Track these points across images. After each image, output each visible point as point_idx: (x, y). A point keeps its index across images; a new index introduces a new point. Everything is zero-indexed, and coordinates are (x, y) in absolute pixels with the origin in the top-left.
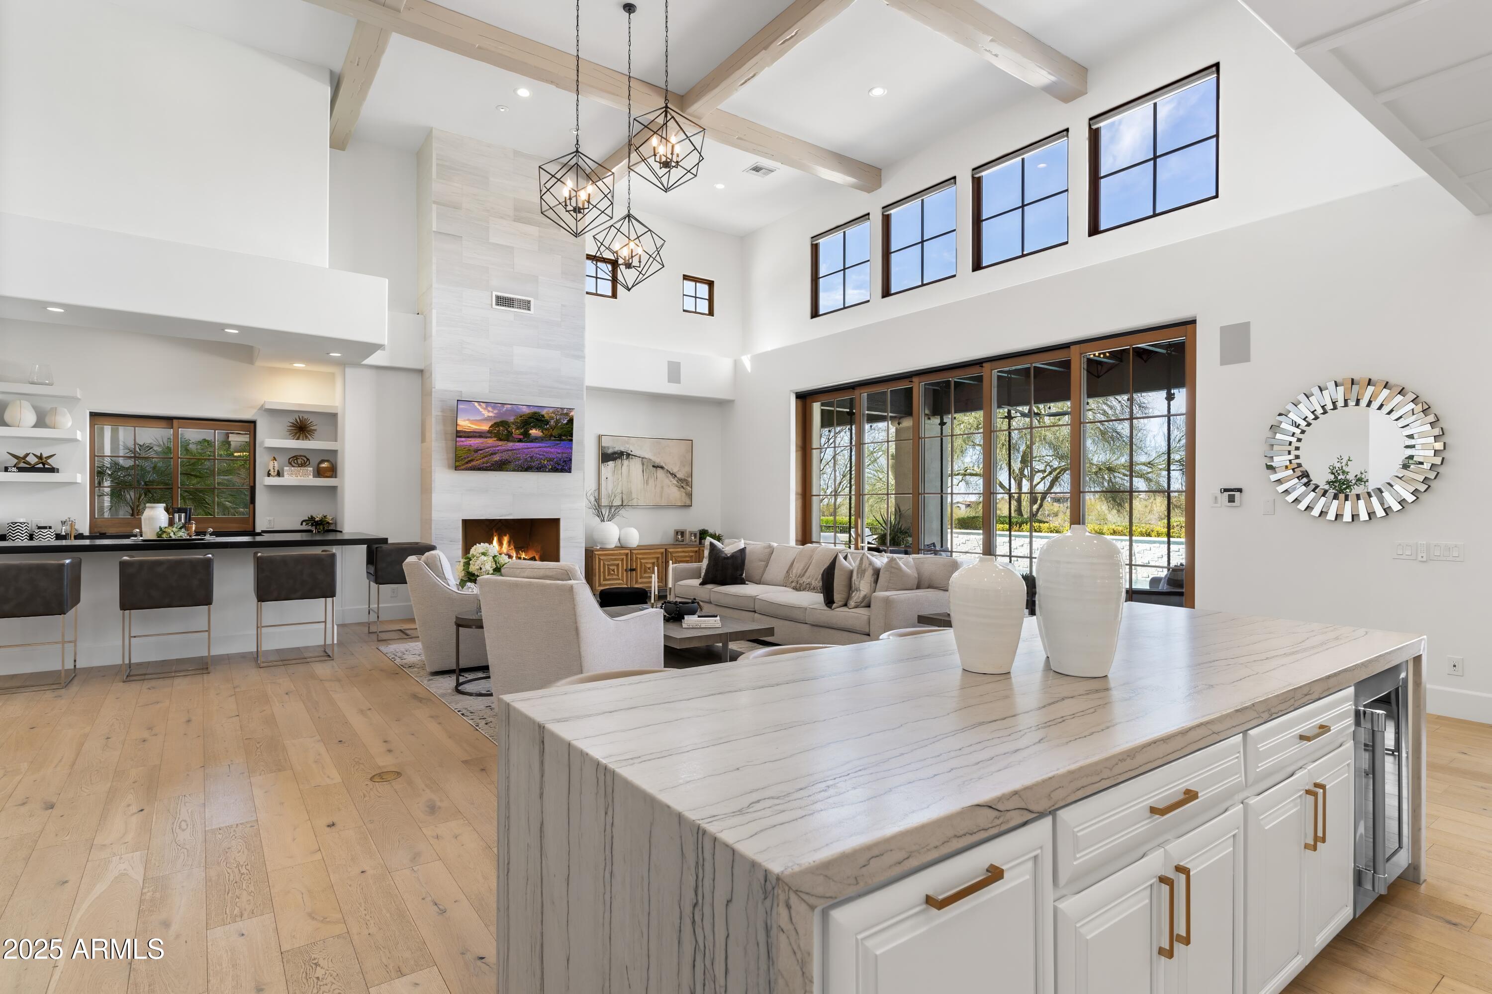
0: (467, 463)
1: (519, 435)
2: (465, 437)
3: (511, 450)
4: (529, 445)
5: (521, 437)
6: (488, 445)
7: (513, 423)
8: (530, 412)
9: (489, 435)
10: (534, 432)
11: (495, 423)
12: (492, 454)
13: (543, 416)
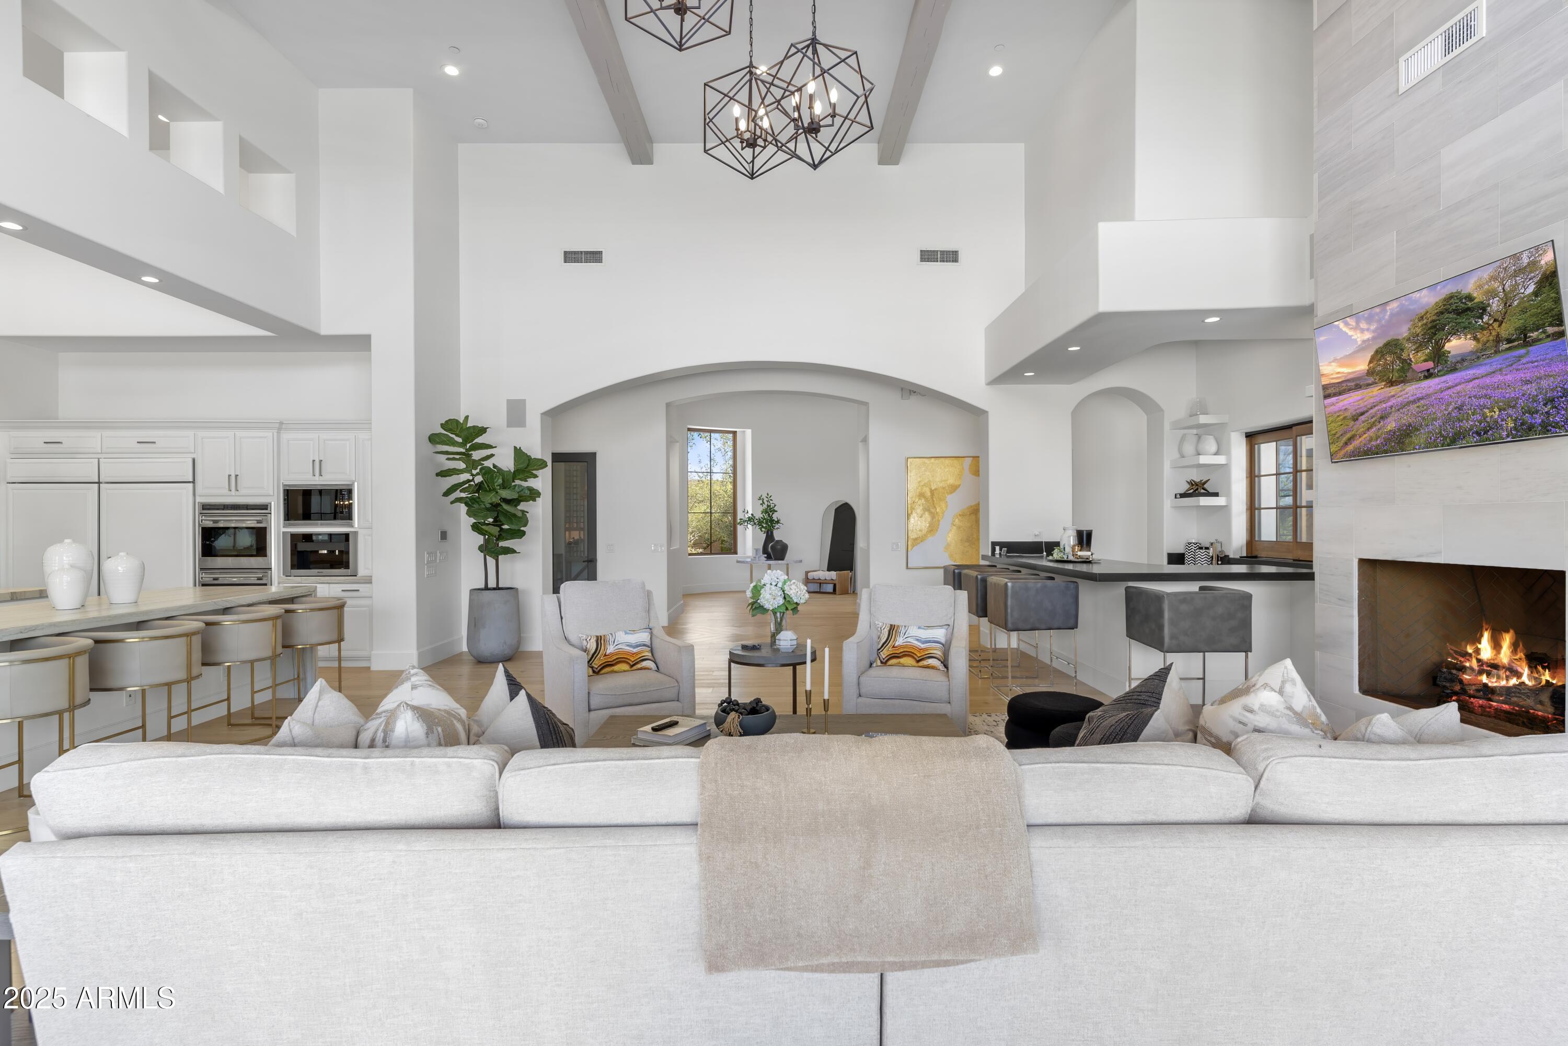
0: (1346, 444)
1: (1425, 361)
2: (1335, 395)
3: (1414, 402)
4: (1451, 378)
5: (1430, 364)
6: (1372, 400)
7: (1408, 340)
8: (1437, 300)
9: (1371, 380)
10: (1456, 345)
11: (1377, 352)
12: (1382, 418)
13: (1470, 298)
